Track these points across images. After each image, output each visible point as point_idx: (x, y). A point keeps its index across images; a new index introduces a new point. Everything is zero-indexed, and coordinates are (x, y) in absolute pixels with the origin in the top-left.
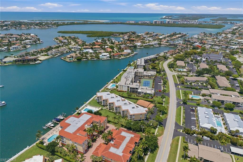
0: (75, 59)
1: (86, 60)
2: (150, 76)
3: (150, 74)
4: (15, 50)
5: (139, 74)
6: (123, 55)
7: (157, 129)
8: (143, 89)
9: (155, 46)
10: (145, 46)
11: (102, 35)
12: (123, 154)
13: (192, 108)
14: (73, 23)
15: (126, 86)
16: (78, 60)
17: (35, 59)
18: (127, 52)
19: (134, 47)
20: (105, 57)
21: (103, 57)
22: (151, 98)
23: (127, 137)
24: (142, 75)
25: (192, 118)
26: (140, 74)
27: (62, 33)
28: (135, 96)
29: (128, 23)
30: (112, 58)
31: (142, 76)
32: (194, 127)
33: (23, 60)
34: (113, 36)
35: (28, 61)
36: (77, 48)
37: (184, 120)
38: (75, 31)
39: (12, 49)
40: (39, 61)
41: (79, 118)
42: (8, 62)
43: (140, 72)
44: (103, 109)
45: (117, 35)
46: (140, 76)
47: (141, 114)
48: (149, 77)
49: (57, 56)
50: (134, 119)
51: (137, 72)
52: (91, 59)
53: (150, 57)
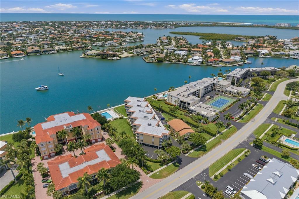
0: (156, 60)
1: (169, 62)
2: (235, 93)
3: (235, 91)
4: (109, 45)
5: (218, 87)
6: (224, 62)
7: (165, 166)
8: (201, 107)
9: (292, 56)
10: (275, 55)
11: (220, 38)
12: (68, 177)
13: (265, 157)
14: (198, 25)
15: (177, 97)
16: (158, 61)
17: (114, 55)
18: (234, 59)
19: (254, 55)
20: (195, 62)
21: (193, 62)
22: (204, 124)
23: (98, 158)
24: (224, 90)
25: (245, 174)
26: (220, 87)
27: (173, 34)
28: (182, 114)
29: (278, 26)
30: (205, 64)
31: (223, 92)
32: (232, 189)
33: (103, 54)
34: (236, 40)
35: (108, 56)
36: (171, 50)
37: (227, 171)
38: (191, 32)
39: (107, 45)
40: (118, 58)
41: (71, 117)
42: (90, 55)
43: (221, 85)
44: (123, 118)
45: (242, 39)
46: (219, 91)
47: (153, 137)
48: (234, 95)
49: (142, 55)
50: (143, 141)
51: (217, 85)
52: (175, 62)
53: (262, 69)
